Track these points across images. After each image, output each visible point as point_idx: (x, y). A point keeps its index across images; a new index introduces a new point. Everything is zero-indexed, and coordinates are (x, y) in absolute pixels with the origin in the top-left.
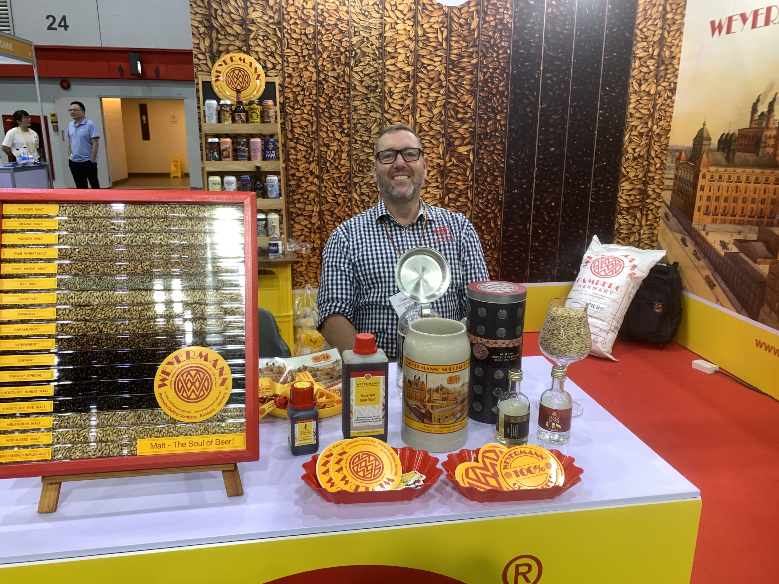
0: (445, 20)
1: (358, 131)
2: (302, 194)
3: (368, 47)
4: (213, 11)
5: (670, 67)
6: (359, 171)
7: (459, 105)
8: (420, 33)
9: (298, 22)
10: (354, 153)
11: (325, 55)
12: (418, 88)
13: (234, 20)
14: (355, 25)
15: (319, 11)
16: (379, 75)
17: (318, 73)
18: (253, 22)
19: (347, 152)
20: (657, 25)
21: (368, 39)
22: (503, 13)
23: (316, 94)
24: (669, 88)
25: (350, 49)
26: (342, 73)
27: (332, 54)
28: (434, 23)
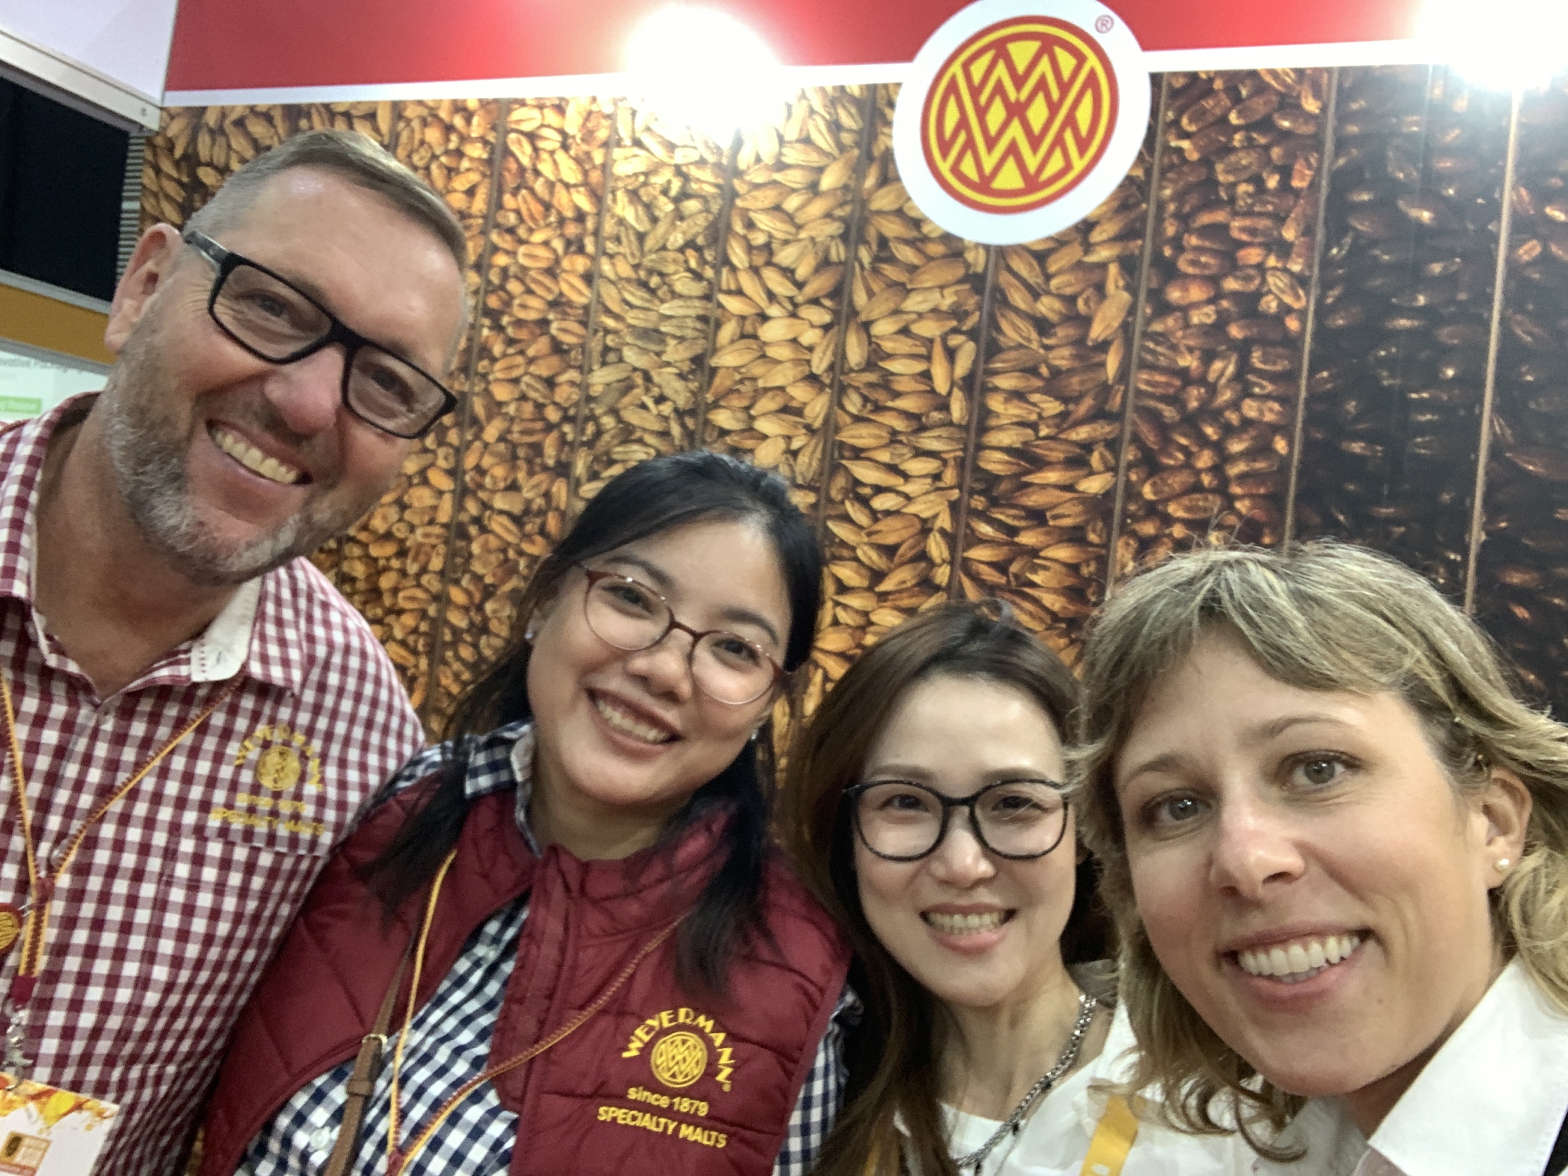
0: (971, 302)
3: (643, 406)
8: (855, 354)
11: (491, 433)
14: (610, 323)
17: (462, 493)
21: (647, 378)
22: (1261, 268)
23: (442, 573)
25: (580, 412)
26: (539, 502)
27: (516, 428)
28: (921, 316)
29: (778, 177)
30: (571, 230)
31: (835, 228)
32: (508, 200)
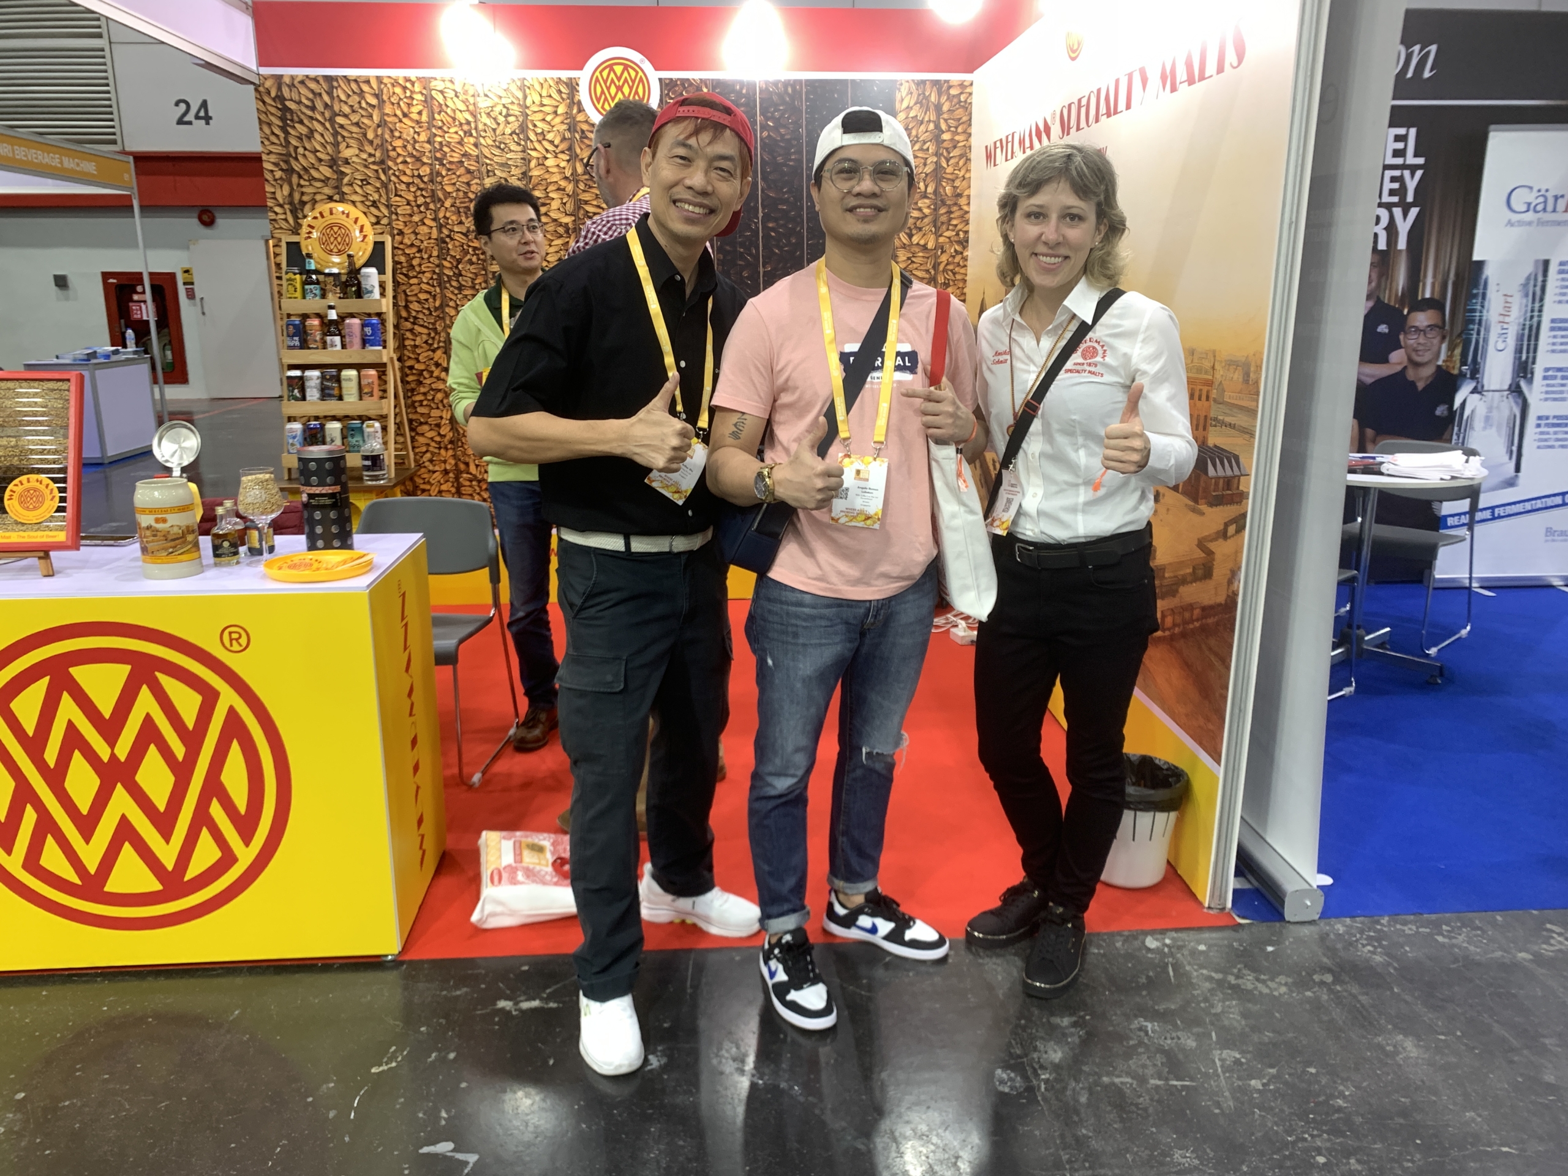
2: (425, 394)
4: (292, 150)
5: (955, 208)
9: (408, 160)
11: (448, 204)
13: (320, 160)
14: (488, 161)
15: (437, 146)
17: (440, 227)
18: (347, 162)
20: (928, 149)
23: (438, 256)
24: (956, 239)
27: (458, 201)
29: (542, 109)
30: (466, 127)
31: (565, 127)
32: (437, 116)
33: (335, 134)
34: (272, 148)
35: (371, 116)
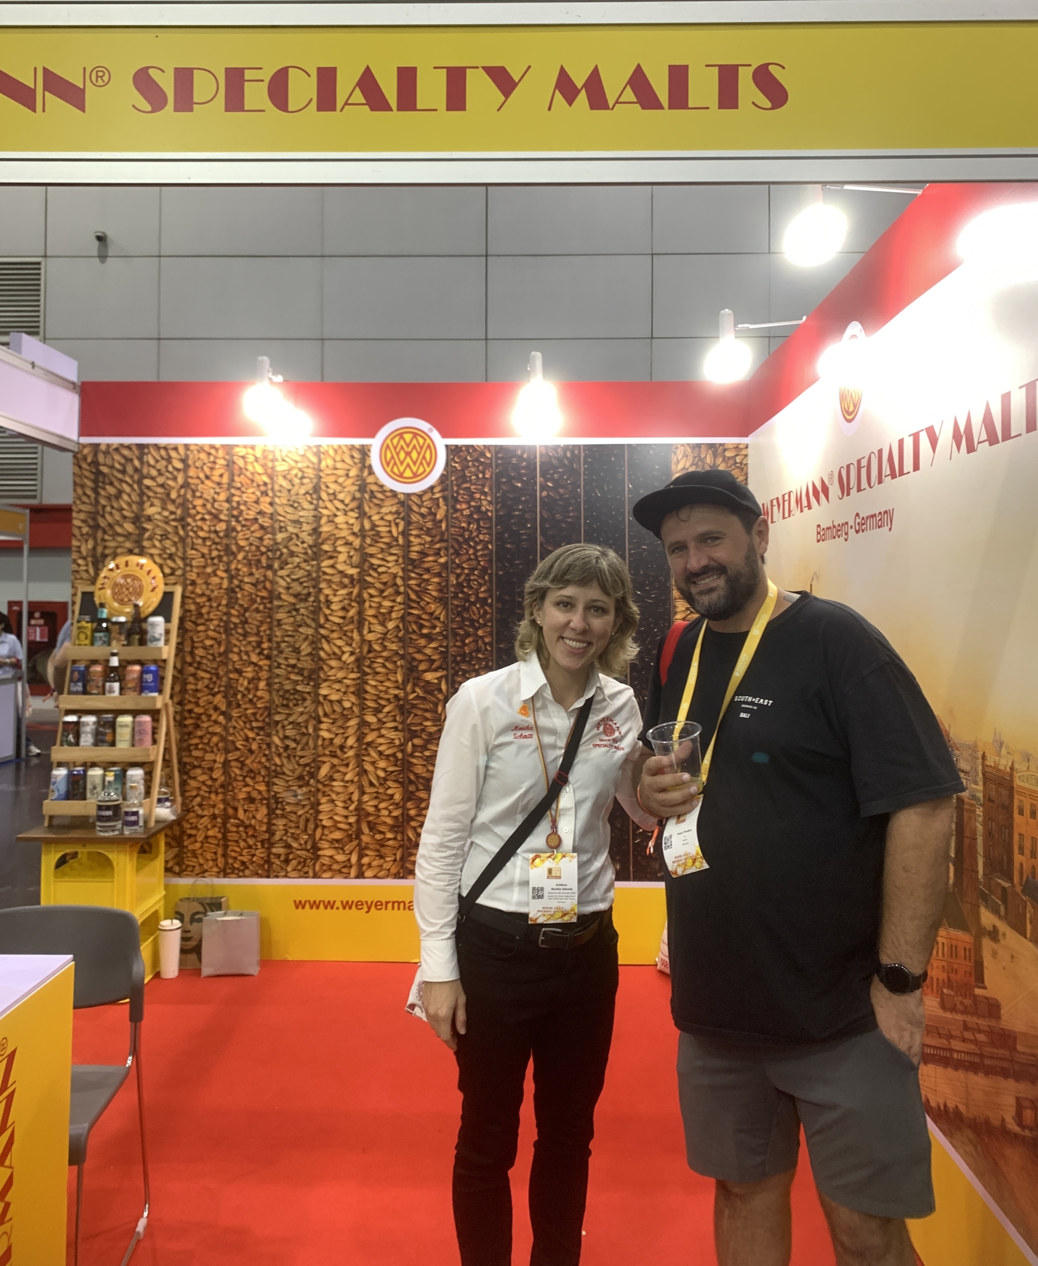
0: (401, 509)
1: (281, 652)
2: (201, 737)
3: (297, 545)
4: (100, 508)
6: (283, 705)
7: (424, 616)
8: (367, 525)
9: (207, 517)
10: (277, 680)
11: (240, 556)
12: (366, 596)
13: (125, 517)
14: (281, 518)
15: (234, 504)
16: (313, 579)
17: (231, 578)
18: (149, 519)
19: (267, 679)
21: (297, 535)
22: (480, 499)
23: (226, 605)
25: (274, 548)
26: (262, 579)
27: (250, 554)
28: (386, 514)
29: (335, 472)
30: (263, 488)
31: (356, 488)
32: (236, 478)
33: (142, 494)
34: (82, 507)
35: (175, 479)
